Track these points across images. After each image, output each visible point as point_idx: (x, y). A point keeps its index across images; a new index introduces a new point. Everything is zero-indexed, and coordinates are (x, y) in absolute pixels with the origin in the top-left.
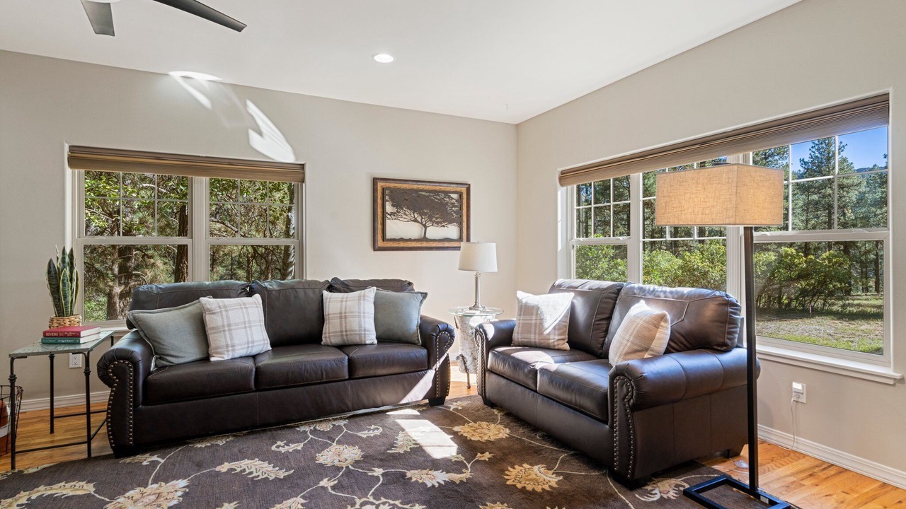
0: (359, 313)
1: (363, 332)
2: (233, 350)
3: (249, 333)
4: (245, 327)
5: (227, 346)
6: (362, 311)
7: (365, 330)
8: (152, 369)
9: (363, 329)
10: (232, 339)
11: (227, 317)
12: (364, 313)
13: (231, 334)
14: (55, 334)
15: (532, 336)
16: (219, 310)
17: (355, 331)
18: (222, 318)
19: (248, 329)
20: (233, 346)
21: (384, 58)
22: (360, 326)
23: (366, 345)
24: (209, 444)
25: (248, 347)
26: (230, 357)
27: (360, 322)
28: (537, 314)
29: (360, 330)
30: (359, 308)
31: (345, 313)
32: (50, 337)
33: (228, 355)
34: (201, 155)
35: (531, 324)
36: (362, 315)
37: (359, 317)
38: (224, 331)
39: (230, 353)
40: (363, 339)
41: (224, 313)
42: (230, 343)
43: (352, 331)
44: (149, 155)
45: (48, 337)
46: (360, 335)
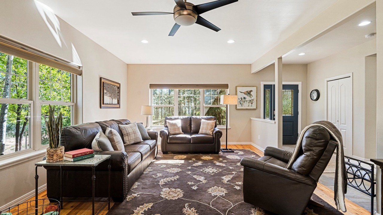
14: (80, 155)
15: (177, 132)
21: (145, 42)
23: (141, 142)
28: (177, 126)
32: (77, 157)
35: (176, 128)
45: (76, 157)
46: (140, 139)
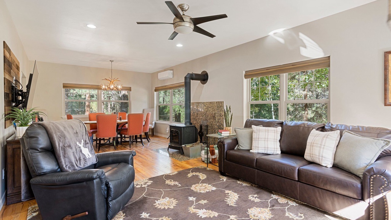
0: (321, 145)
1: (321, 157)
2: (258, 149)
3: (266, 144)
4: (265, 141)
5: (256, 147)
6: (323, 144)
7: (322, 157)
8: (235, 149)
9: (321, 155)
10: (258, 144)
11: (259, 135)
12: (324, 146)
13: (258, 142)
16: (256, 131)
17: (317, 155)
18: (257, 135)
19: (266, 142)
20: (258, 147)
22: (319, 153)
23: (323, 166)
24: (241, 183)
25: (265, 150)
26: (257, 152)
27: (320, 151)
29: (319, 156)
30: (322, 142)
31: (313, 143)
33: (256, 151)
34: (281, 65)
36: (322, 146)
37: (320, 147)
38: (256, 140)
39: (257, 150)
40: (321, 161)
41: (258, 133)
42: (257, 146)
43: (315, 155)
44: (264, 69)
46: (319, 159)
